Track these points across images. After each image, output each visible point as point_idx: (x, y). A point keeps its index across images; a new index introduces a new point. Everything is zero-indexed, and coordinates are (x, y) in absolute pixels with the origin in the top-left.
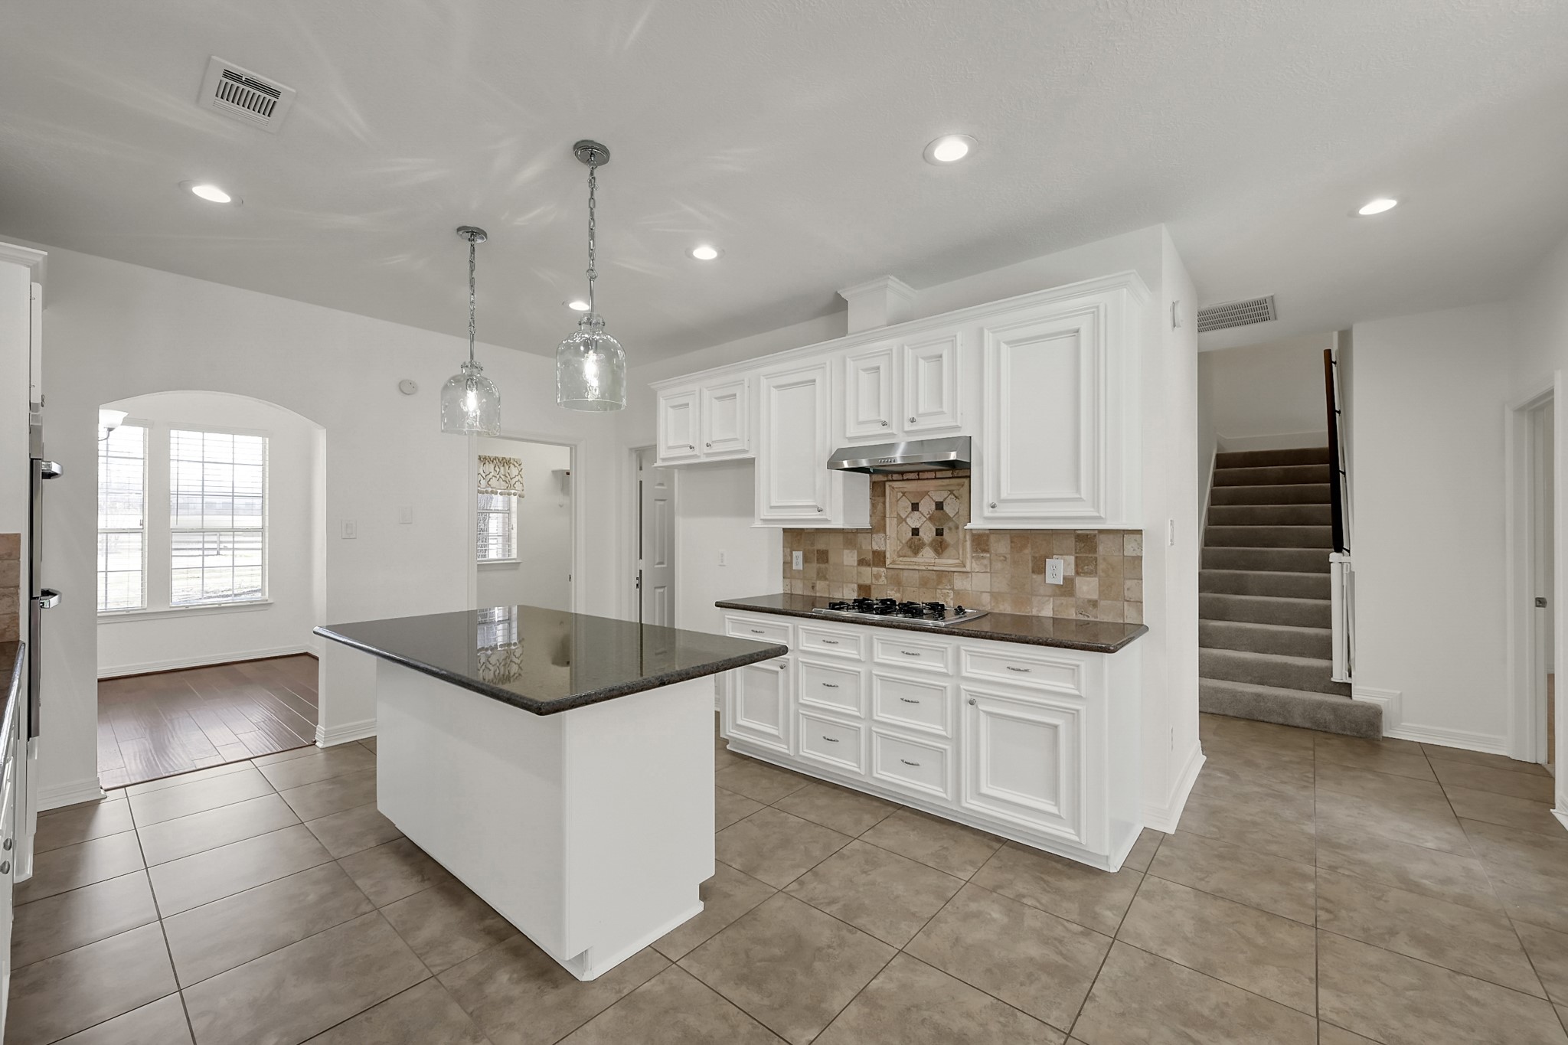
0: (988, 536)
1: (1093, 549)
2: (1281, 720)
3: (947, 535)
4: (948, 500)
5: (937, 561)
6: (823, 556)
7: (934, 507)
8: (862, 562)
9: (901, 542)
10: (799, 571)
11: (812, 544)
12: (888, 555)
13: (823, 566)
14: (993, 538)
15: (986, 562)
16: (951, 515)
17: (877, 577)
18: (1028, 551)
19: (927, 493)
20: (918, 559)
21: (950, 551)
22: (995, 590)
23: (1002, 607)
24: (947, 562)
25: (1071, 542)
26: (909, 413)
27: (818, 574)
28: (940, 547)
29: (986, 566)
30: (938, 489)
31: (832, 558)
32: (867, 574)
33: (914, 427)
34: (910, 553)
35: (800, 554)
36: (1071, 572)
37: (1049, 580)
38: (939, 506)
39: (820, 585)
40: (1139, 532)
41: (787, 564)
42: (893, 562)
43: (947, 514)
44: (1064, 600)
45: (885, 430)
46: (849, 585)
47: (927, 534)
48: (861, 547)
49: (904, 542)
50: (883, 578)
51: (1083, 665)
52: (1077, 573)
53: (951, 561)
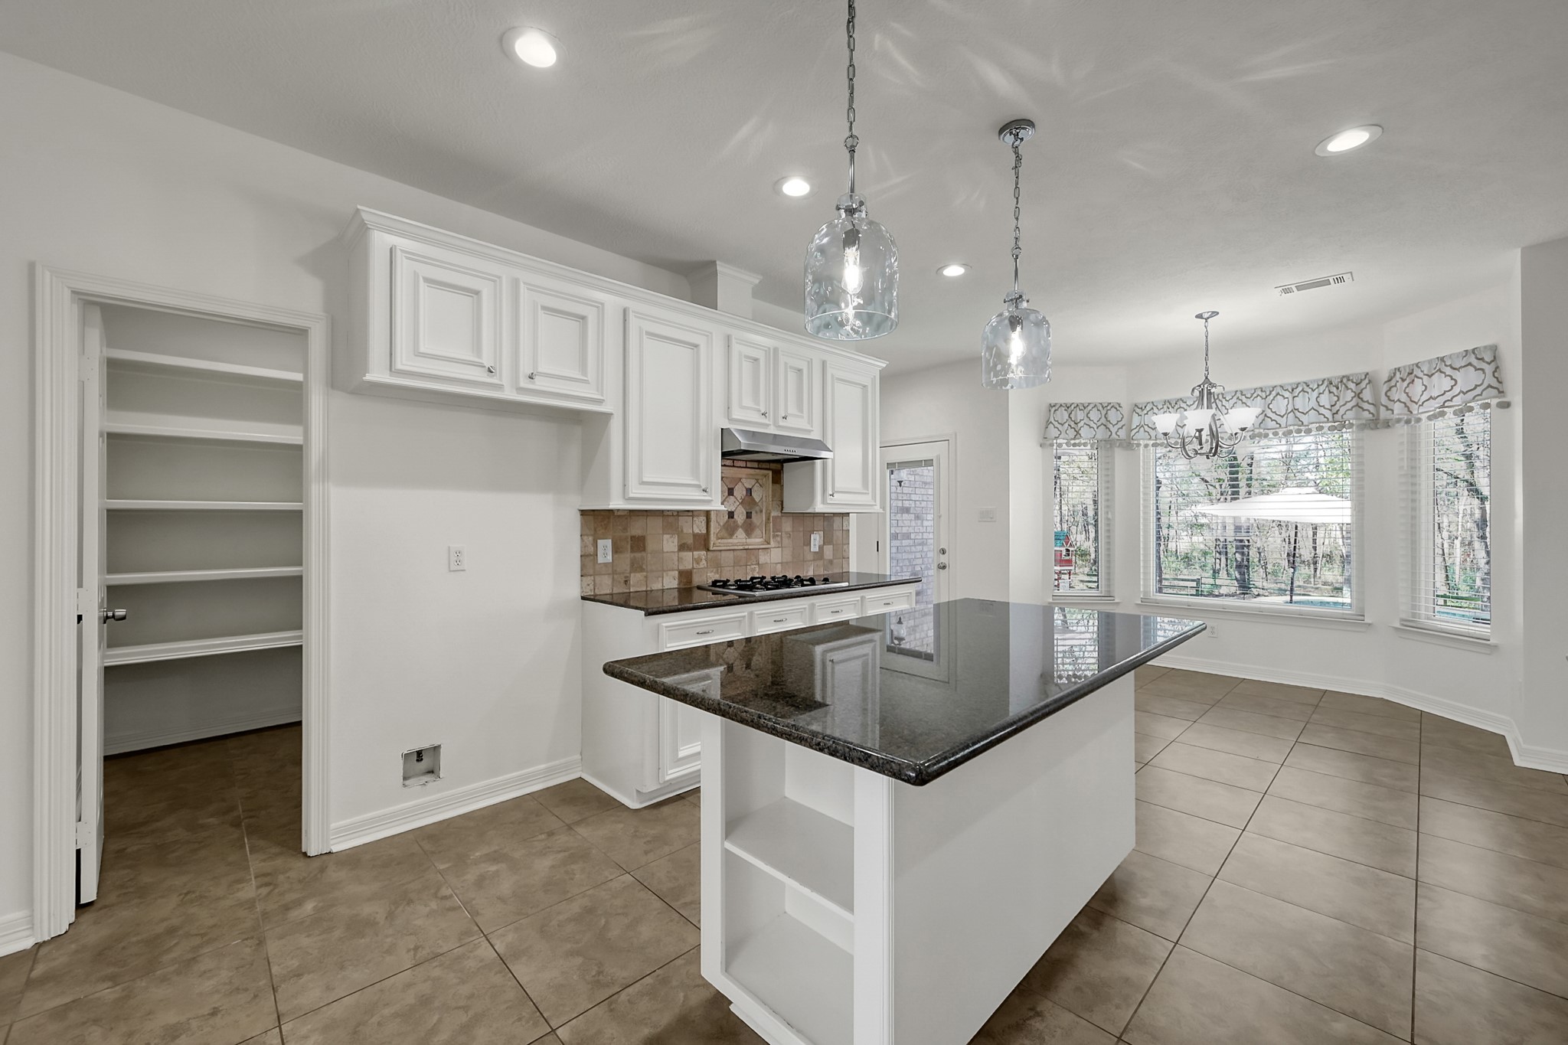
1: (832, 526)
3: (755, 518)
4: (755, 488)
5: (748, 541)
6: (639, 543)
7: (745, 493)
8: (682, 547)
9: (719, 525)
10: (606, 564)
11: (625, 529)
12: (710, 538)
13: (638, 555)
15: (779, 539)
16: (757, 500)
17: (698, 561)
18: (801, 529)
19: (740, 480)
20: (734, 540)
21: (757, 532)
22: (784, 561)
24: (756, 541)
25: (821, 522)
26: (782, 411)
27: (632, 565)
28: (749, 529)
29: (778, 542)
30: (749, 476)
31: (651, 545)
32: (688, 560)
33: (785, 424)
34: (726, 535)
35: (609, 543)
36: (821, 543)
37: (814, 549)
38: (749, 491)
39: (636, 578)
41: (588, 558)
42: (714, 545)
43: (754, 500)
44: (819, 563)
46: (670, 573)
47: (740, 517)
48: (682, 531)
49: (722, 524)
50: (704, 562)
52: (824, 544)
53: (759, 540)
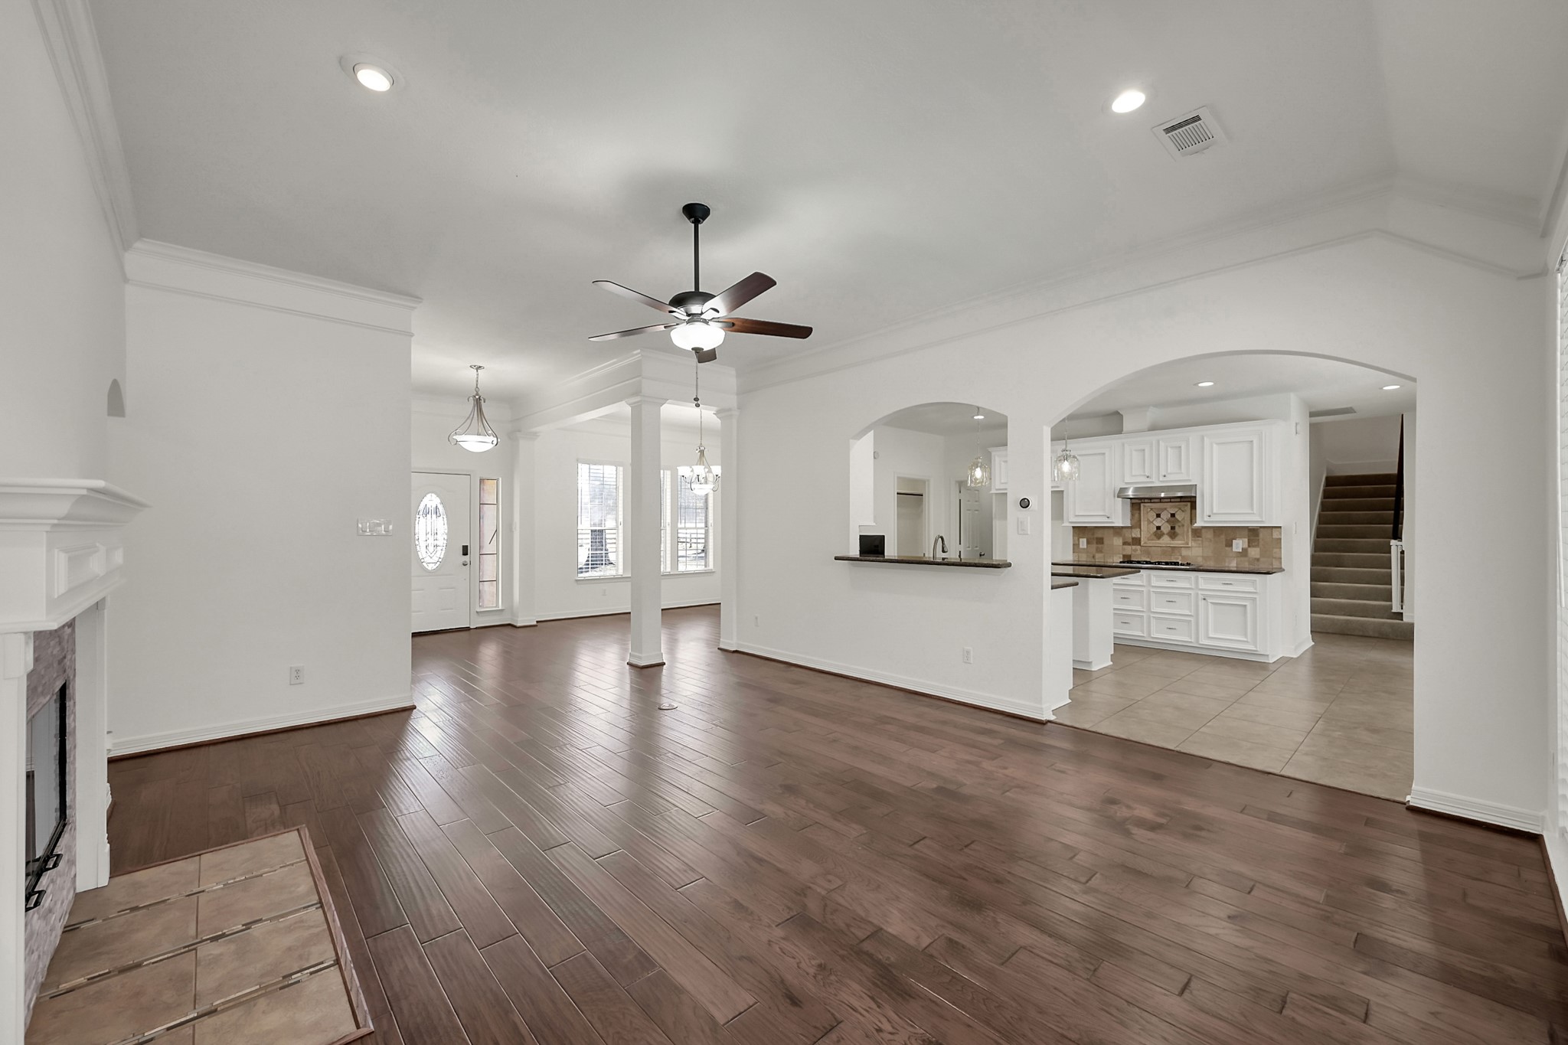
0: (1201, 530)
1: (1258, 535)
2: (1361, 633)
3: (1177, 529)
4: (1181, 513)
5: (1172, 542)
6: (1100, 541)
7: (1169, 516)
8: (1125, 543)
9: (1150, 533)
10: (1084, 549)
11: (1093, 534)
12: (1142, 539)
13: (1100, 546)
14: (1203, 531)
15: (1200, 542)
16: (1182, 520)
17: (1136, 550)
18: (1223, 537)
19: (1166, 509)
20: (1161, 541)
21: (1180, 537)
22: (1205, 555)
23: (1208, 563)
24: (1177, 543)
25: (1246, 532)
26: (1163, 473)
27: (1097, 550)
28: (1173, 534)
29: (1199, 544)
30: (1171, 507)
31: (1106, 541)
32: (1129, 548)
33: (1165, 479)
34: (1155, 538)
35: (1085, 540)
36: (1246, 546)
37: (1234, 549)
38: (1173, 515)
39: (1098, 556)
40: (1280, 527)
41: (1076, 546)
42: (1145, 543)
43: (1179, 520)
44: (1242, 559)
45: (1148, 480)
46: (1118, 554)
47: (1166, 528)
48: (1125, 535)
49: (1152, 533)
50: (1139, 551)
51: (1257, 579)
52: (1249, 546)
53: (1180, 542)
